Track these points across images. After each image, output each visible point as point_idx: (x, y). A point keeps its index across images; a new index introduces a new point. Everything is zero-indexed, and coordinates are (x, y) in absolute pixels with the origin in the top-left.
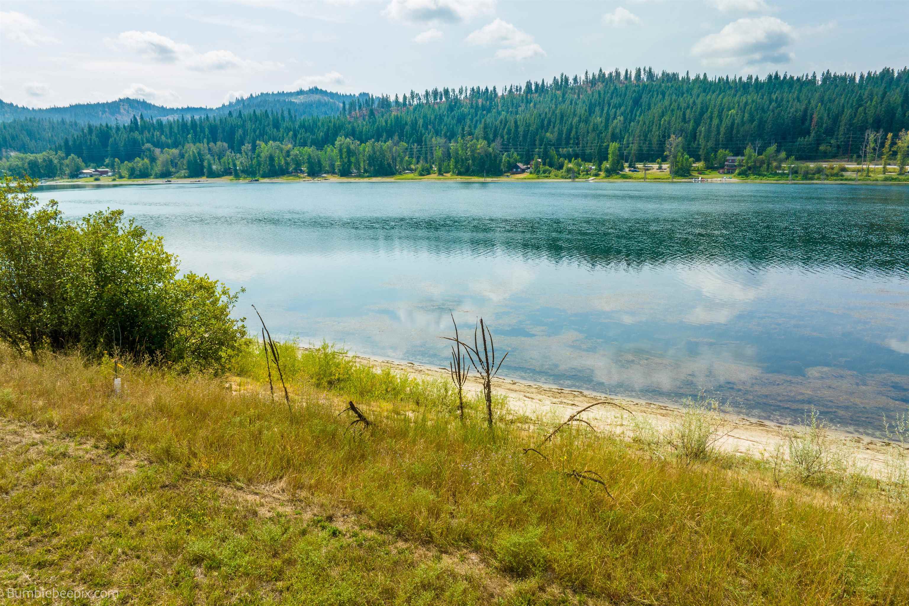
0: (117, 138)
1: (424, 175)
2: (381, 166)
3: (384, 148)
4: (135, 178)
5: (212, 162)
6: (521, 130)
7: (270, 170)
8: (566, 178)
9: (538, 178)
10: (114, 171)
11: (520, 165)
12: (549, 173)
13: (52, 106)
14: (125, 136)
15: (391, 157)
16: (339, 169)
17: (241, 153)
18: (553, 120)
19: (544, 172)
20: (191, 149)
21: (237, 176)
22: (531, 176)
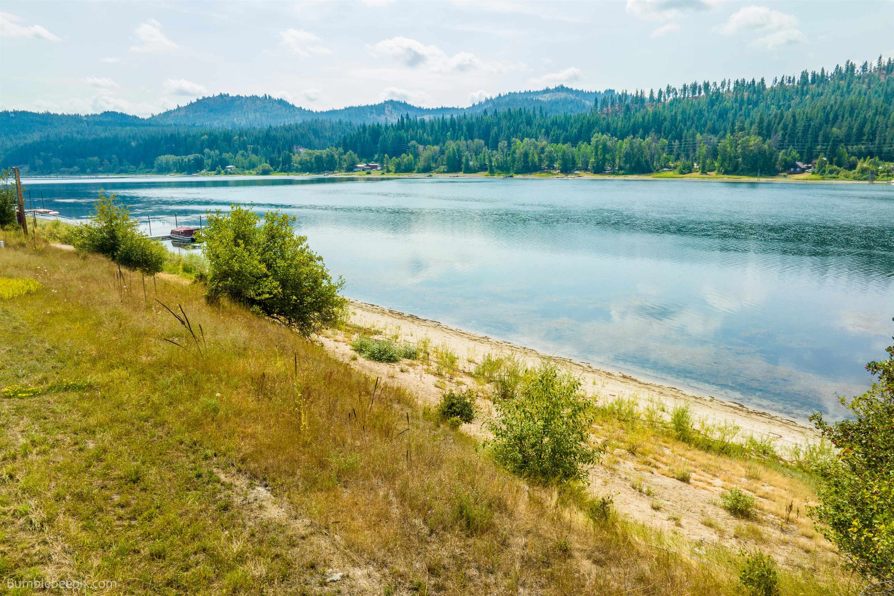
0: (387, 137)
1: (685, 174)
2: (638, 163)
3: (643, 144)
4: (400, 172)
5: (470, 158)
6: (801, 125)
7: (523, 167)
8: (859, 180)
9: (823, 179)
10: (382, 166)
11: (800, 164)
12: (838, 174)
13: (331, 109)
14: (393, 134)
15: (649, 154)
16: (593, 167)
17: (497, 150)
18: (840, 113)
19: (831, 172)
20: (451, 146)
21: (492, 172)
22: (814, 176)
